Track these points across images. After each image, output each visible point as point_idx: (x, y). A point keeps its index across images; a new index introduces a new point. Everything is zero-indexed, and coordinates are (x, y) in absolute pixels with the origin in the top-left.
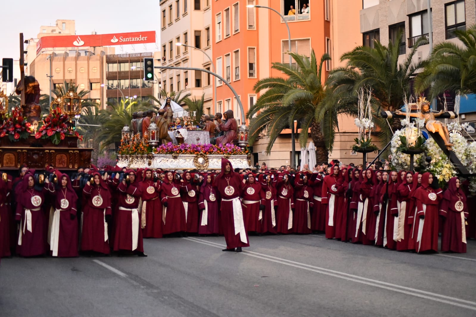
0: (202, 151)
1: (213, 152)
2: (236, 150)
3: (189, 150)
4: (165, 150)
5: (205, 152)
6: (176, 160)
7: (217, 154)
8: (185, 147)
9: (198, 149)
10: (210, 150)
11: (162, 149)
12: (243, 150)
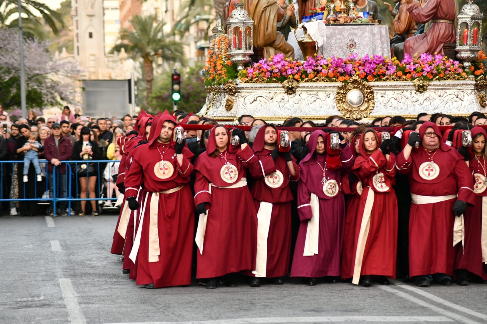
0: (358, 73)
1: (384, 75)
2: (446, 69)
3: (325, 71)
4: (266, 72)
5: (366, 76)
6: (293, 95)
7: (397, 80)
8: (317, 66)
9: (346, 68)
10: (377, 69)
11: (259, 70)
12: (466, 68)
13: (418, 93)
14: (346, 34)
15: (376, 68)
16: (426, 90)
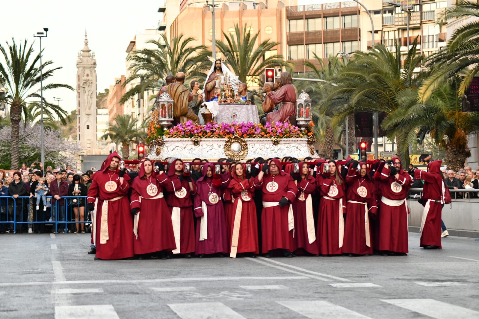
0: (238, 132)
1: (254, 134)
2: (290, 131)
3: (217, 131)
4: (181, 132)
5: (243, 135)
6: (198, 146)
7: (261, 138)
8: (213, 128)
9: (231, 129)
11: (177, 130)
12: (303, 131)
13: (274, 145)
14: (231, 109)
15: (249, 130)
16: (279, 144)
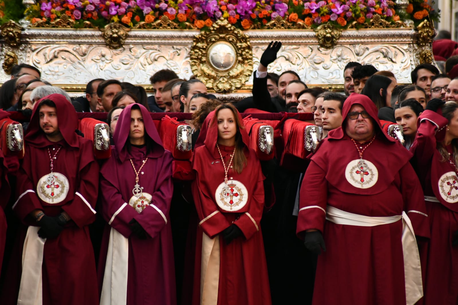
0: (226, 14)
1: (269, 18)
2: (367, 11)
3: (172, 11)
4: (72, 11)
5: (240, 21)
6: (118, 51)
7: (289, 28)
8: (159, 2)
9: (207, 6)
10: (257, 9)
11: (61, 6)
12: (401, 9)
13: (322, 49)
15: (256, 7)
16: (336, 44)
